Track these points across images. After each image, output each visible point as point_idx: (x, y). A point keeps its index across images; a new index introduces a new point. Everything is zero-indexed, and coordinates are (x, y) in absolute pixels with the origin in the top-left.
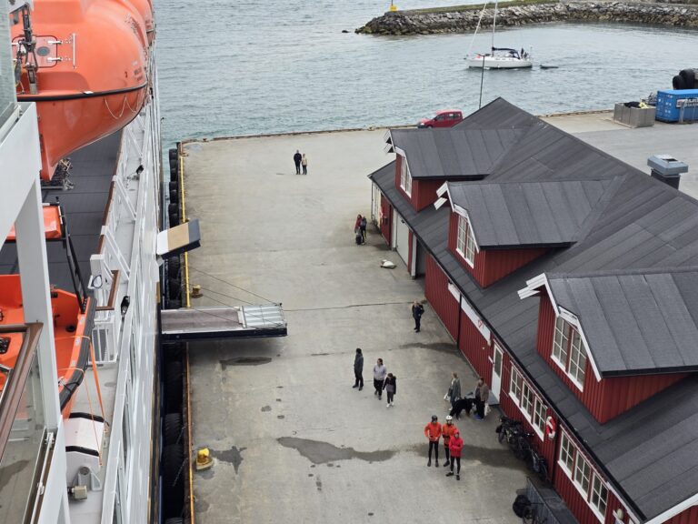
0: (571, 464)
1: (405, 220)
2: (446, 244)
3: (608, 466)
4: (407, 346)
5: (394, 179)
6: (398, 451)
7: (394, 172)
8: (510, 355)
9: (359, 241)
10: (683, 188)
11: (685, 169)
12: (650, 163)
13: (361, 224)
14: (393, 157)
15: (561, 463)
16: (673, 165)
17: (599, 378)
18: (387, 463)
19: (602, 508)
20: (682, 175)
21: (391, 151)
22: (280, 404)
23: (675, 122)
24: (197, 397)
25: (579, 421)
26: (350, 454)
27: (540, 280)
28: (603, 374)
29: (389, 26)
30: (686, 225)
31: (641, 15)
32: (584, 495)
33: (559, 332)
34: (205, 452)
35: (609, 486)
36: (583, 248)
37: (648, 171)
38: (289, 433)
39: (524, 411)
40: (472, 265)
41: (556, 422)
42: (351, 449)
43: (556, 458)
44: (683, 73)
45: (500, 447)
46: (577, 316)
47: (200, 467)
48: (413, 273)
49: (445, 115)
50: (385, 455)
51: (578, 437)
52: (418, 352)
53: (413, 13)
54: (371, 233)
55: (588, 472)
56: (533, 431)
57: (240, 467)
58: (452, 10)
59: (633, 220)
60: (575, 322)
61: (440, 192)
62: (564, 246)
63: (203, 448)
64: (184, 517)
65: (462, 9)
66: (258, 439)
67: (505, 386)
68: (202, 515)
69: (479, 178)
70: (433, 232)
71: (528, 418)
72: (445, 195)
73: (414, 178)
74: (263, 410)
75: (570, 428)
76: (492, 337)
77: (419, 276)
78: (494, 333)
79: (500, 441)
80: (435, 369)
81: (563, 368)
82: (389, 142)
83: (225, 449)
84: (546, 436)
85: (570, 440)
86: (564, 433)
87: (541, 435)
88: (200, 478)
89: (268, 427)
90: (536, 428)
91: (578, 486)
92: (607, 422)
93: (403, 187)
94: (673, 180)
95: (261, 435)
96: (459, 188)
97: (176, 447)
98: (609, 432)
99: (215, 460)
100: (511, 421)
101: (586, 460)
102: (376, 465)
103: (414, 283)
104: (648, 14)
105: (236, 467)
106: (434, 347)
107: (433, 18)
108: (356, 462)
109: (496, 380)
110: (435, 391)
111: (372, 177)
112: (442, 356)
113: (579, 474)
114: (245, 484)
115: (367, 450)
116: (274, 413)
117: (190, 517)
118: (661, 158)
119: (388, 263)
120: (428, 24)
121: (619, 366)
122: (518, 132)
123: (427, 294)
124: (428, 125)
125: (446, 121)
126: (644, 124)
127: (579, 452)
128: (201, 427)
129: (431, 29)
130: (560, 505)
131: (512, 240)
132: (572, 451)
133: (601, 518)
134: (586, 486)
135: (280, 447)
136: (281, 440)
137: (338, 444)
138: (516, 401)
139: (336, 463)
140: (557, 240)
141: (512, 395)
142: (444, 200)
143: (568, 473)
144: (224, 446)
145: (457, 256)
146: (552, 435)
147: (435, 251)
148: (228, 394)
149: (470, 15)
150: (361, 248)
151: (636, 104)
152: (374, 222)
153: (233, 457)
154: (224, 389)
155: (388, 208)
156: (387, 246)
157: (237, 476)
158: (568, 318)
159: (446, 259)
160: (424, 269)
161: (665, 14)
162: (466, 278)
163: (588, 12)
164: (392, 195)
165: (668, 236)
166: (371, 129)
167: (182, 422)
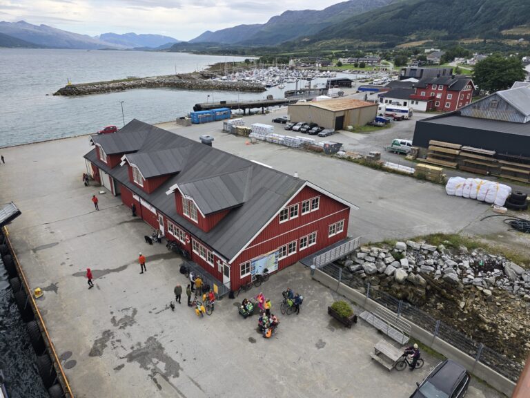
0: (198, 250)
1: (106, 173)
2: (129, 179)
3: (213, 247)
4: (120, 224)
5: (96, 156)
6: (129, 264)
7: (96, 153)
8: (166, 217)
9: (86, 185)
10: (214, 145)
11: (213, 140)
12: (200, 138)
13: (86, 177)
14: (94, 147)
15: (194, 251)
16: (208, 139)
17: (204, 217)
18: (126, 270)
19: (212, 262)
20: (212, 142)
21: (93, 144)
22: (69, 261)
23: (198, 123)
24: (25, 268)
25: (199, 234)
26: (108, 271)
27: (175, 186)
28: (206, 215)
29: (69, 91)
30: (219, 159)
31: (175, 84)
32: (205, 259)
33: (185, 204)
34: (39, 289)
35: (214, 253)
36: (184, 173)
37: (200, 141)
38: (78, 271)
39: (176, 236)
40: (142, 186)
41: (190, 237)
42: (108, 270)
43: (192, 250)
44: (196, 105)
45: (168, 252)
46: (192, 196)
47: (37, 296)
48: (115, 194)
49: (109, 128)
50: (124, 267)
51: (200, 240)
52: (126, 225)
53: (80, 85)
54: (91, 181)
55: (205, 251)
56: (181, 243)
57: (58, 291)
58: (98, 84)
59: (199, 160)
60: (192, 199)
61: (123, 159)
62: (177, 173)
63: (36, 288)
64: (35, 320)
65: (102, 83)
66: (63, 277)
67: (166, 229)
68: (45, 316)
69: (135, 152)
70: (121, 176)
71: (178, 238)
72: (125, 160)
73: (107, 155)
74: (61, 265)
75: (196, 237)
76: (157, 212)
77: (117, 195)
78: (158, 210)
79: (169, 249)
80: (135, 229)
81: (189, 217)
82: (91, 141)
83: (48, 285)
84: (186, 243)
85: (196, 241)
86: (193, 240)
87: (184, 243)
88: (38, 301)
89: (66, 271)
90: (182, 241)
91: (202, 257)
92: (209, 232)
93: (102, 159)
94: (209, 144)
95: (64, 275)
96: (130, 156)
97: (21, 292)
98: (210, 235)
99: (44, 292)
100: (171, 241)
101: (203, 247)
102: (121, 273)
103: (116, 198)
104: (178, 84)
105: (56, 291)
106: (132, 221)
107: (89, 88)
108: (112, 274)
109: (162, 228)
110: (138, 238)
111: (85, 157)
112: (137, 224)
113: (202, 253)
114: (63, 297)
115: (115, 268)
116: (68, 264)
117: (39, 318)
118: (204, 136)
119: (102, 192)
120: (88, 90)
121: (210, 211)
122: (147, 132)
123: (123, 202)
124: (102, 133)
125: (110, 130)
126: (188, 125)
127: (200, 245)
128: (31, 280)
129: (90, 92)
130: (197, 265)
131: (157, 174)
132: (197, 245)
133: (213, 265)
134: (205, 256)
135: (75, 278)
136: (74, 275)
137: (102, 269)
138: (172, 233)
139: (104, 276)
140: (174, 171)
141: (170, 232)
142: (124, 162)
143: (197, 253)
144: (47, 284)
145: (135, 184)
146: (188, 242)
147: (124, 183)
148: (41, 263)
149: (106, 86)
150: (87, 188)
151: (183, 118)
152: (90, 176)
153: (53, 288)
154: (37, 260)
155: (96, 168)
156: (99, 185)
157: (58, 295)
158: (189, 198)
159: (130, 186)
160: (119, 192)
161: (184, 83)
162: (141, 191)
163: (155, 83)
164: (98, 163)
165: (214, 163)
166: (75, 137)
167: (20, 281)
